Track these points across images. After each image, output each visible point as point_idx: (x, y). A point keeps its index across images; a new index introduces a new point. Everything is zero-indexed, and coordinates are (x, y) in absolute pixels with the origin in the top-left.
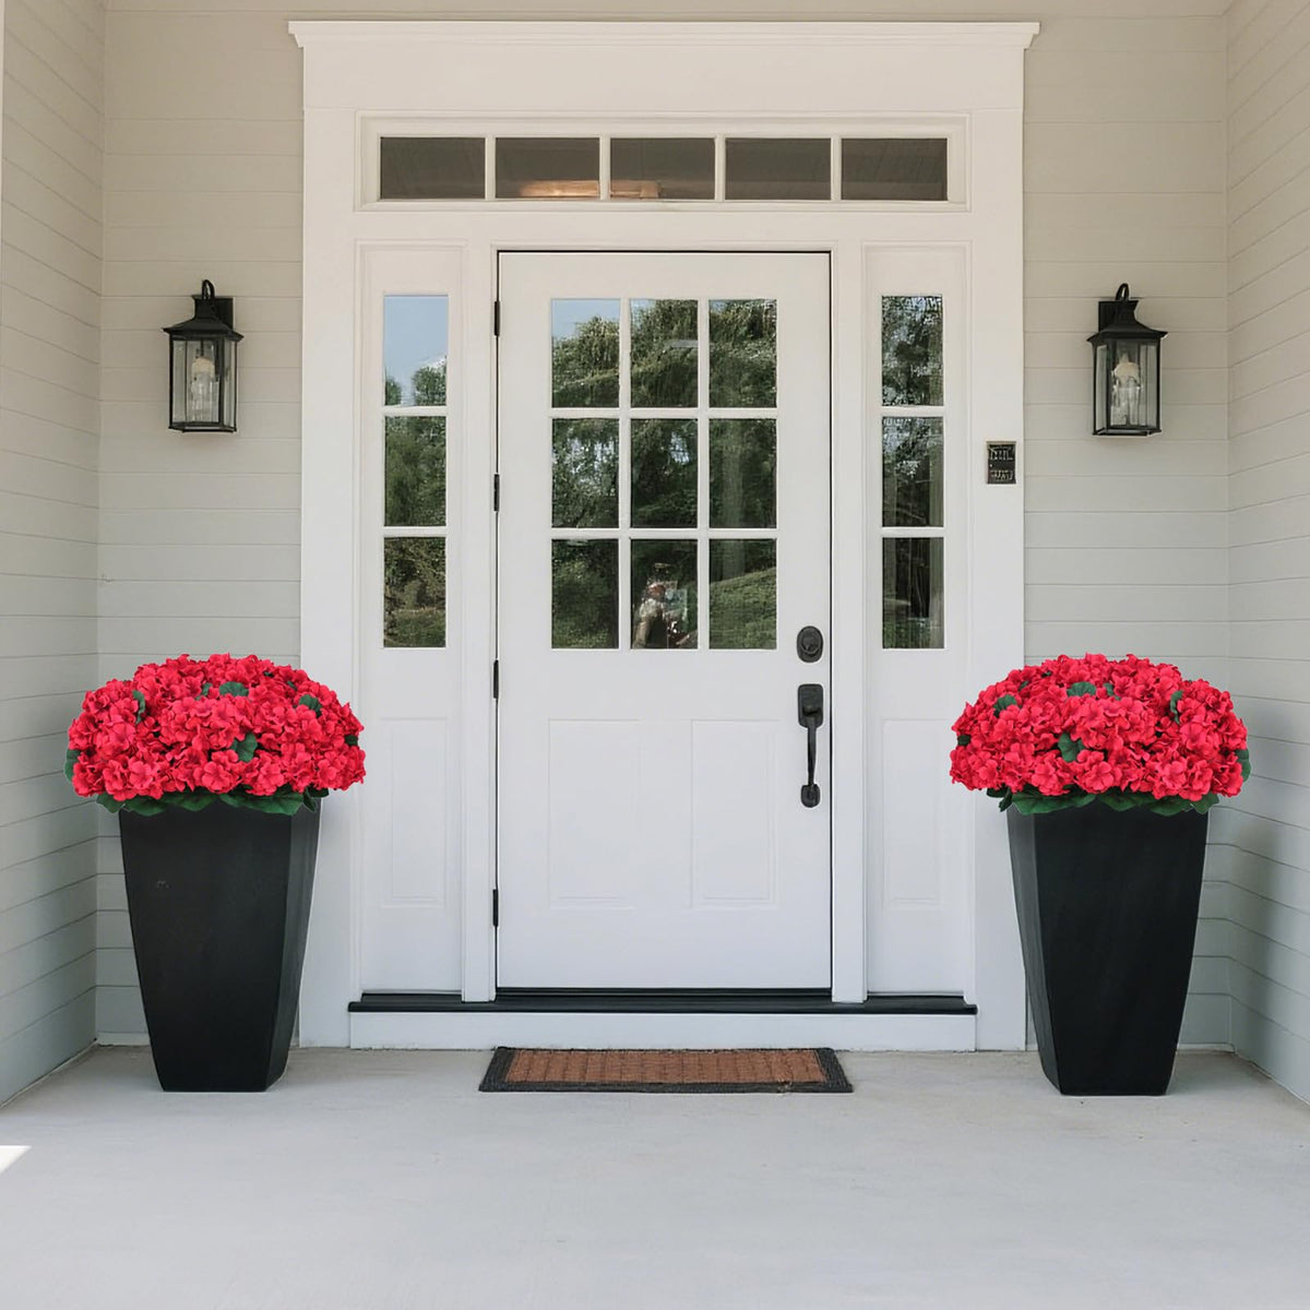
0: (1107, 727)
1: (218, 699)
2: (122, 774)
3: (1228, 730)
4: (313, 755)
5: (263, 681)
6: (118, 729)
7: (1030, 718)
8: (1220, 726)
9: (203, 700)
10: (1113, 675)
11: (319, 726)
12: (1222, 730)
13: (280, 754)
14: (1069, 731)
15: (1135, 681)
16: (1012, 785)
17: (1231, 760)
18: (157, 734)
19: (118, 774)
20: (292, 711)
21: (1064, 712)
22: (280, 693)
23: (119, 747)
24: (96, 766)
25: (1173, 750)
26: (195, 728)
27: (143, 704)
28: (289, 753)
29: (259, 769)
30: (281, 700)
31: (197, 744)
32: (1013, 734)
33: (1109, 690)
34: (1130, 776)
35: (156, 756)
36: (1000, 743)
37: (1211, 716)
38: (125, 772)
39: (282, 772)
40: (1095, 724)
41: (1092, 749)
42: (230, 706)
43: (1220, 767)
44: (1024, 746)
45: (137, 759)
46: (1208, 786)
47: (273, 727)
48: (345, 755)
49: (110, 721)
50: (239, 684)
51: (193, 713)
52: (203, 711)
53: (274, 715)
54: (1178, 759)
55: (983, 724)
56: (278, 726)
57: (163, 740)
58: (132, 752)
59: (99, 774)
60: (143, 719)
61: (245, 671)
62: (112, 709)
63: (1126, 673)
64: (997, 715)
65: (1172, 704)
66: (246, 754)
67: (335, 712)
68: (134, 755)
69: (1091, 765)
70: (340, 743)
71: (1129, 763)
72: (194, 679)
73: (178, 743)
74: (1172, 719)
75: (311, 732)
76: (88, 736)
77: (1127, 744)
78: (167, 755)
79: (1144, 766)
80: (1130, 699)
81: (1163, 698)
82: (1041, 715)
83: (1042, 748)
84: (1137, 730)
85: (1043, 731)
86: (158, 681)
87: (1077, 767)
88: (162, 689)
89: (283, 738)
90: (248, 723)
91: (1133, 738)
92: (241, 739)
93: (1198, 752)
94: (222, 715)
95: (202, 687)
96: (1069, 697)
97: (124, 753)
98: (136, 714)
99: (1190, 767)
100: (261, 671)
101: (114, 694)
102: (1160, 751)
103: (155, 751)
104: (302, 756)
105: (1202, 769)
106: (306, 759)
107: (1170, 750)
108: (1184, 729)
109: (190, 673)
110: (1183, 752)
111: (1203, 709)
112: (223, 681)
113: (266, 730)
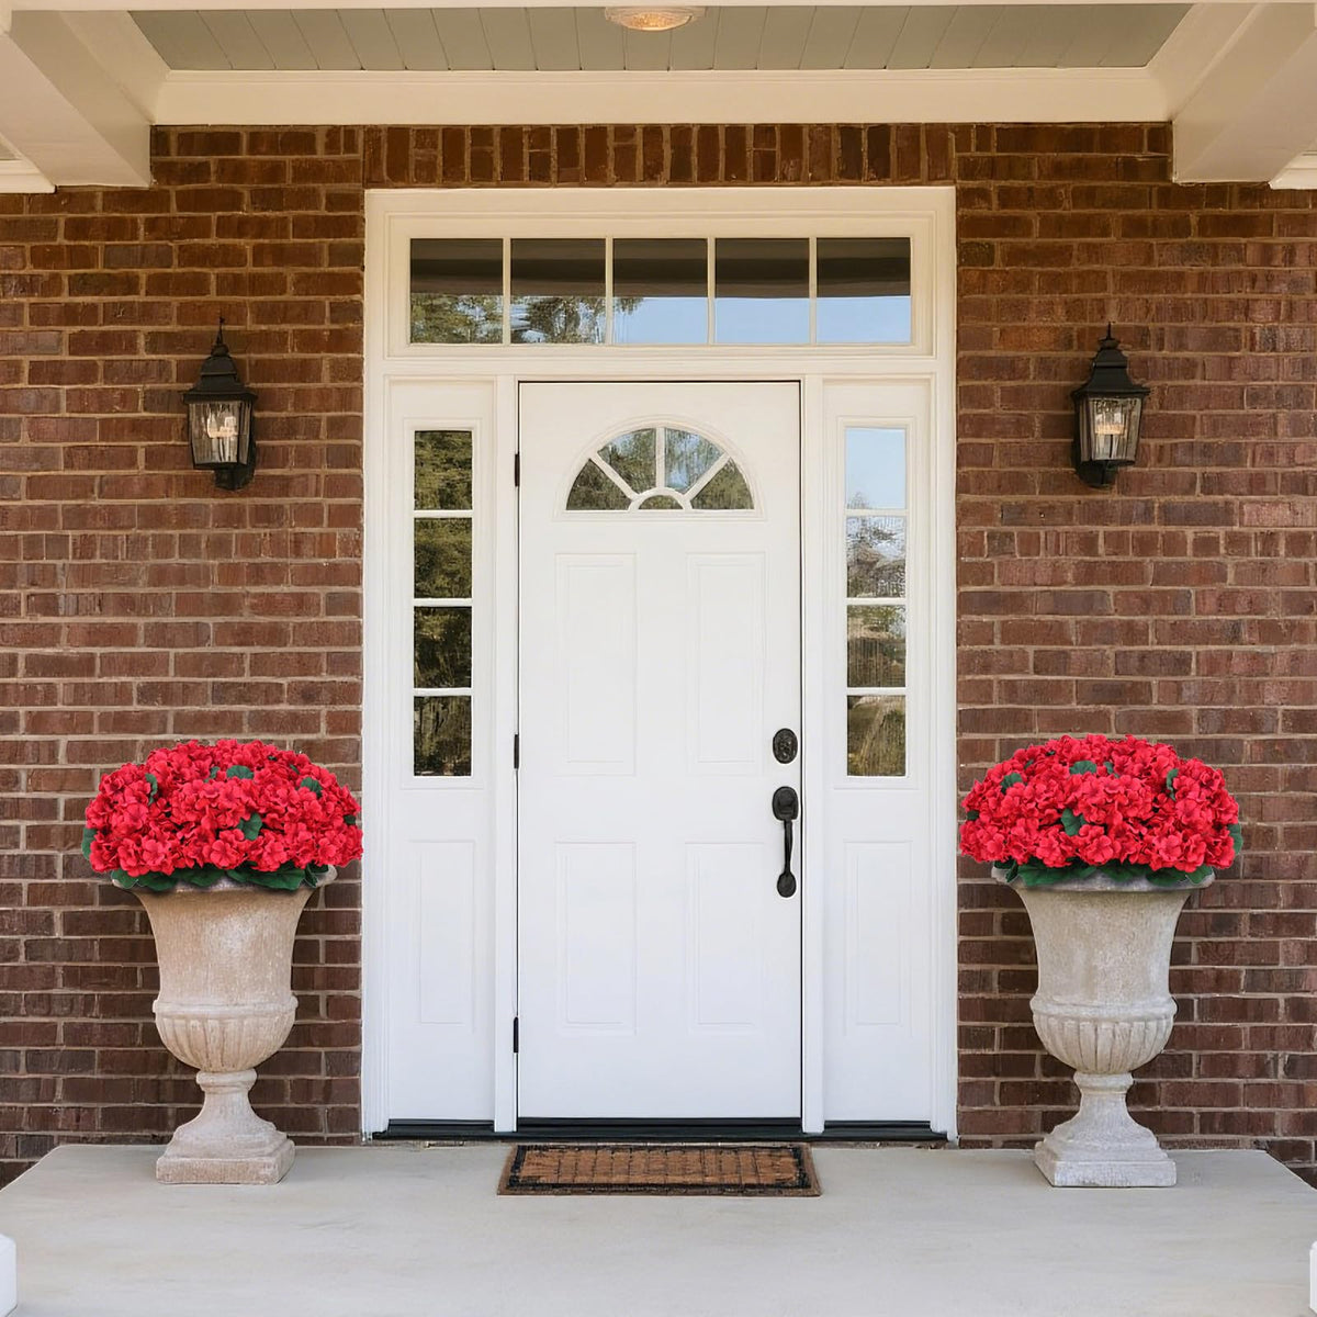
0: (1107, 803)
1: (226, 781)
2: (136, 852)
3: (1220, 806)
4: (314, 833)
5: (267, 765)
6: (131, 810)
7: (1035, 795)
8: (1213, 802)
9: (211, 783)
10: (1113, 754)
11: (320, 807)
12: (1215, 806)
13: (283, 833)
14: (1072, 806)
15: (1133, 760)
16: (1018, 857)
17: (1223, 835)
18: (169, 815)
19: (132, 851)
20: (294, 792)
21: (1067, 789)
22: (282, 776)
23: (133, 827)
24: (111, 844)
25: (1169, 825)
26: (204, 809)
27: (155, 786)
28: (291, 832)
29: (263, 846)
30: (284, 783)
31: (205, 824)
32: (1019, 809)
33: (1109, 768)
34: (1128, 849)
35: (168, 834)
36: (1007, 818)
37: (1205, 793)
38: (138, 849)
39: (285, 849)
40: (1096, 800)
41: (1092, 824)
42: (236, 788)
43: (1213, 840)
44: (1029, 821)
45: (150, 838)
46: (1202, 858)
47: (277, 807)
48: (344, 833)
49: (125, 802)
50: (245, 768)
51: (201, 794)
52: (212, 793)
53: (277, 796)
54: (1174, 833)
55: (991, 800)
56: (281, 807)
57: (174, 820)
58: (145, 831)
59: (114, 851)
60: (156, 800)
61: (250, 755)
62: (126, 791)
63: (1124, 753)
64: (1004, 791)
65: (1169, 782)
66: (251, 832)
67: (335, 793)
68: (147, 834)
69: (1092, 839)
70: (339, 822)
71: (1127, 836)
72: (202, 763)
73: (188, 823)
74: (1168, 796)
75: (311, 812)
76: (103, 816)
77: (1126, 819)
78: (178, 834)
79: (1142, 839)
80: (1129, 776)
81: (1159, 775)
82: (1046, 792)
83: (1046, 822)
84: (1135, 805)
85: (1047, 807)
86: (169, 765)
87: (1079, 841)
88: (173, 772)
89: (286, 818)
90: (253, 804)
91: (1132, 814)
92: (247, 819)
93: (1193, 827)
94: (229, 797)
95: (210, 770)
96: (1072, 774)
97: (138, 833)
98: (149, 796)
99: (1185, 840)
100: (265, 755)
101: (128, 776)
102: (1157, 825)
103: (167, 830)
104: (304, 834)
105: (1196, 843)
106: (308, 837)
107: (1167, 825)
108: (1180, 805)
109: (199, 757)
110: (1179, 826)
111: (1197, 786)
112: (230, 765)
113: (270, 810)
